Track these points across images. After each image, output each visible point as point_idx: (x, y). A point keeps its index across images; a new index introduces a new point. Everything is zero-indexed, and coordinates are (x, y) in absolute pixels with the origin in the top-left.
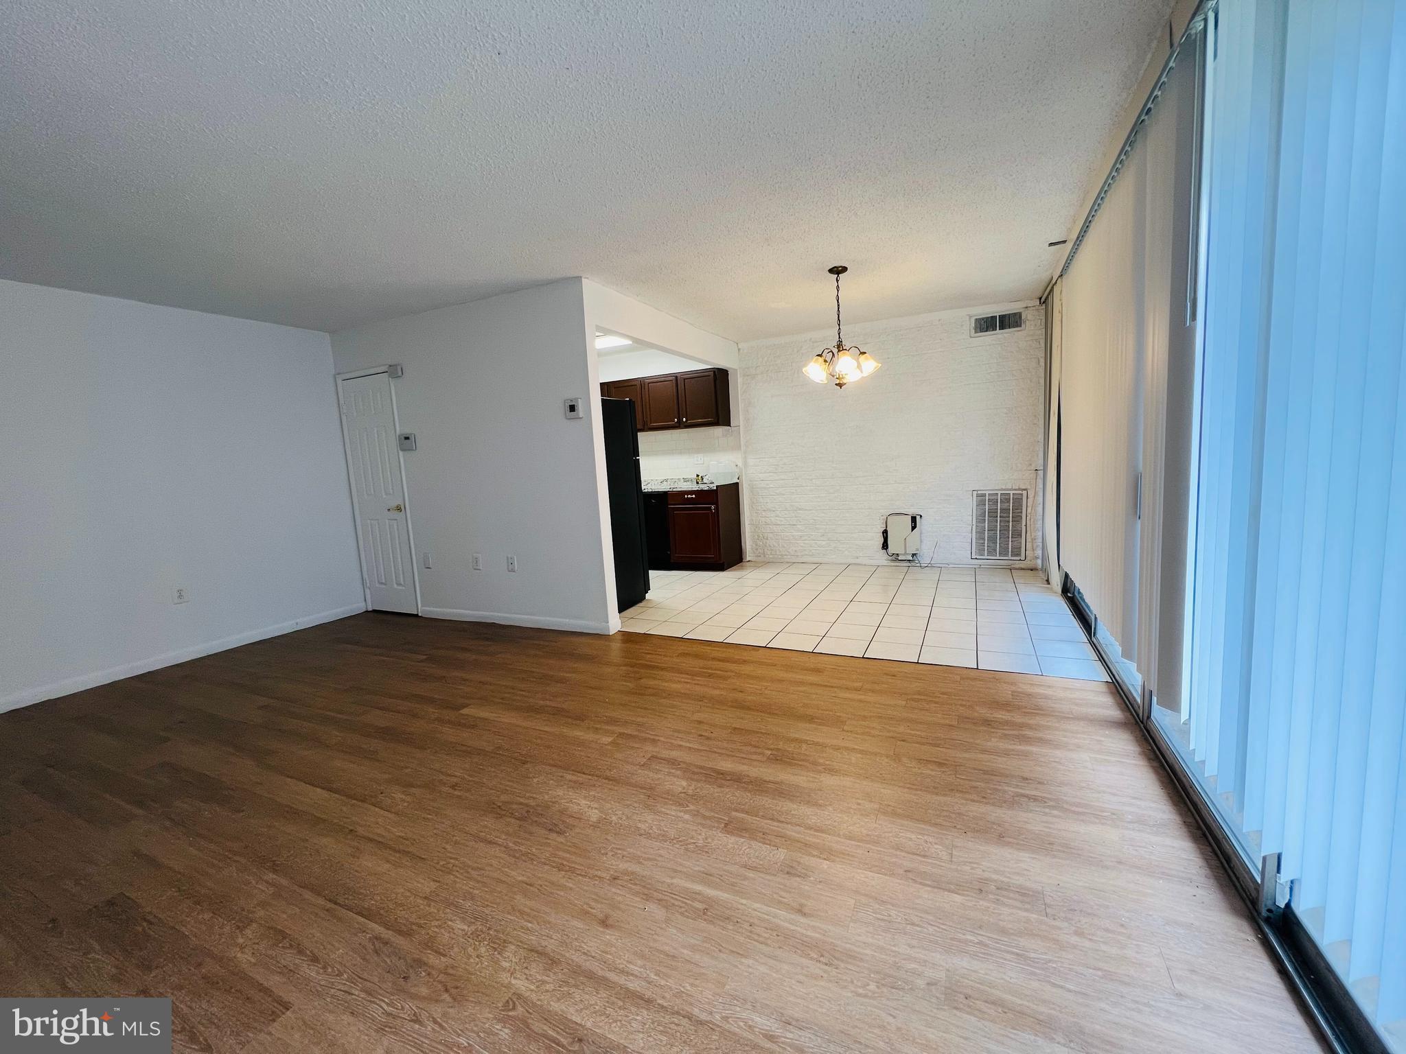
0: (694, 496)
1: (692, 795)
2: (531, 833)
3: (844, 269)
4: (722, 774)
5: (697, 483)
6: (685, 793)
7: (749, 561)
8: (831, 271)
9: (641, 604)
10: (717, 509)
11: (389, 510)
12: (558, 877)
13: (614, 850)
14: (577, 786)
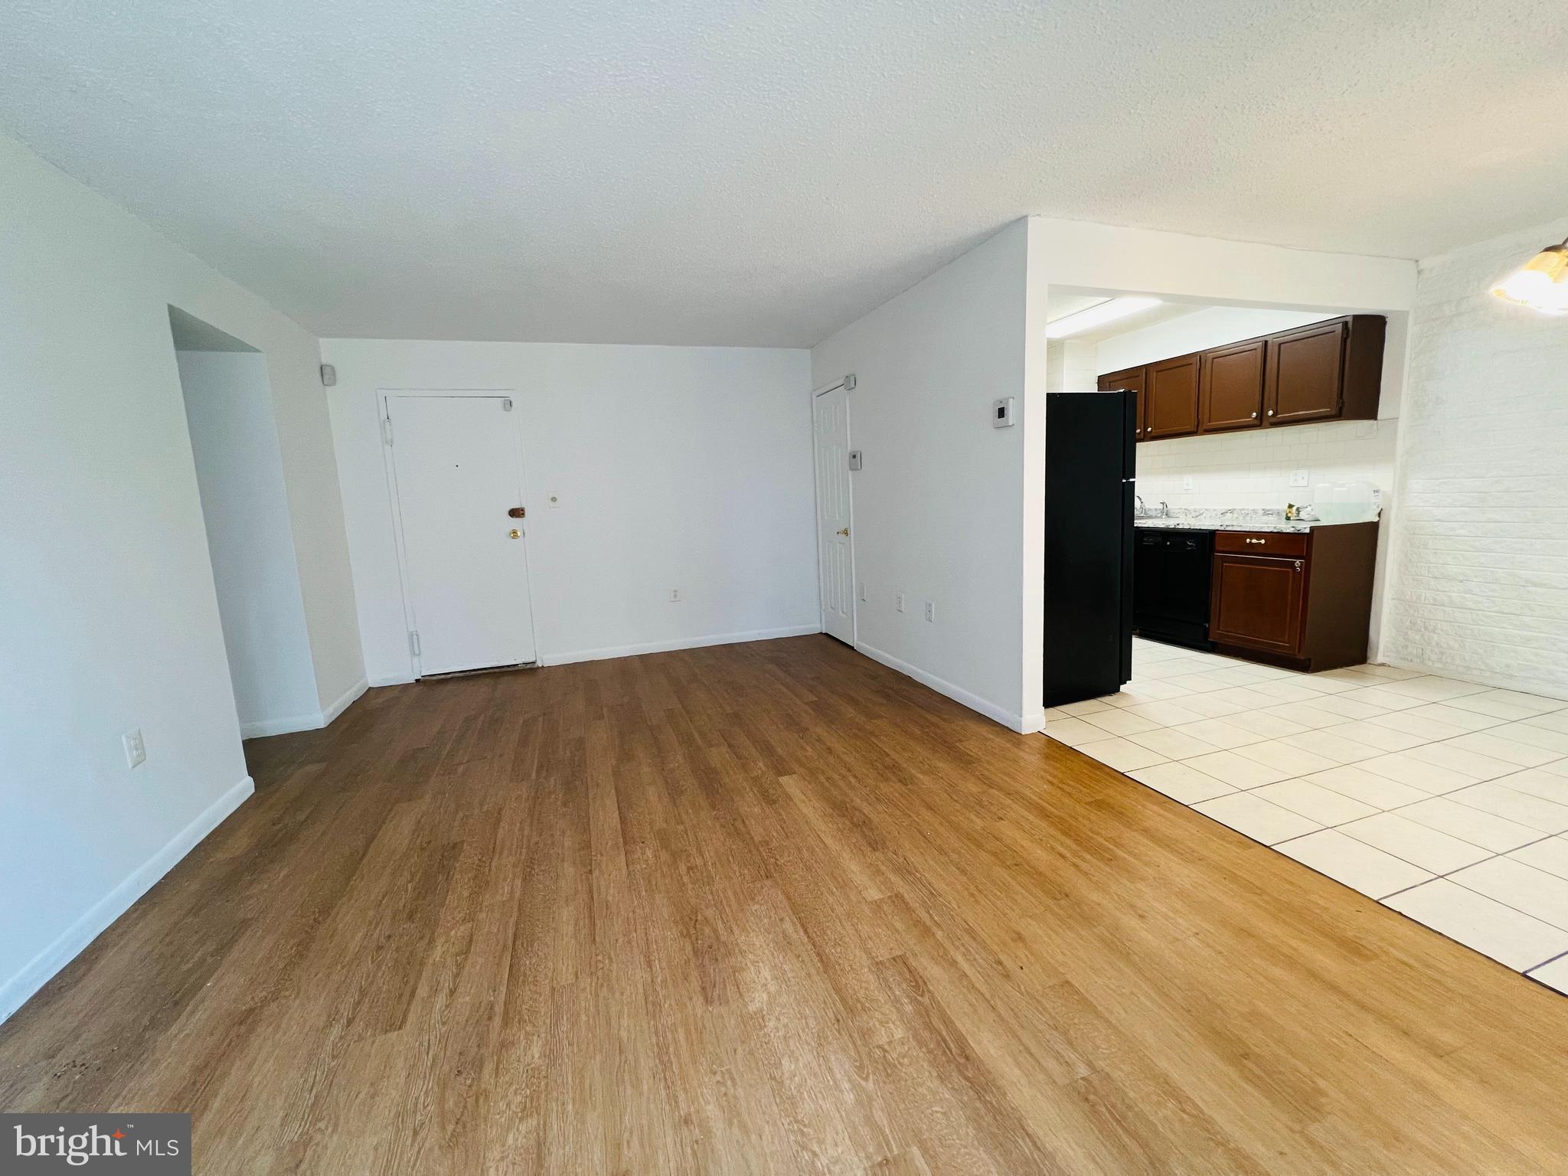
0: (1263, 541)
1: (889, 1063)
2: (686, 978)
4: (967, 1058)
5: (1288, 518)
6: (885, 1051)
7: (1383, 665)
9: (1107, 699)
10: (1307, 567)
11: (840, 532)
12: (647, 1064)
13: (727, 1076)
14: (785, 944)
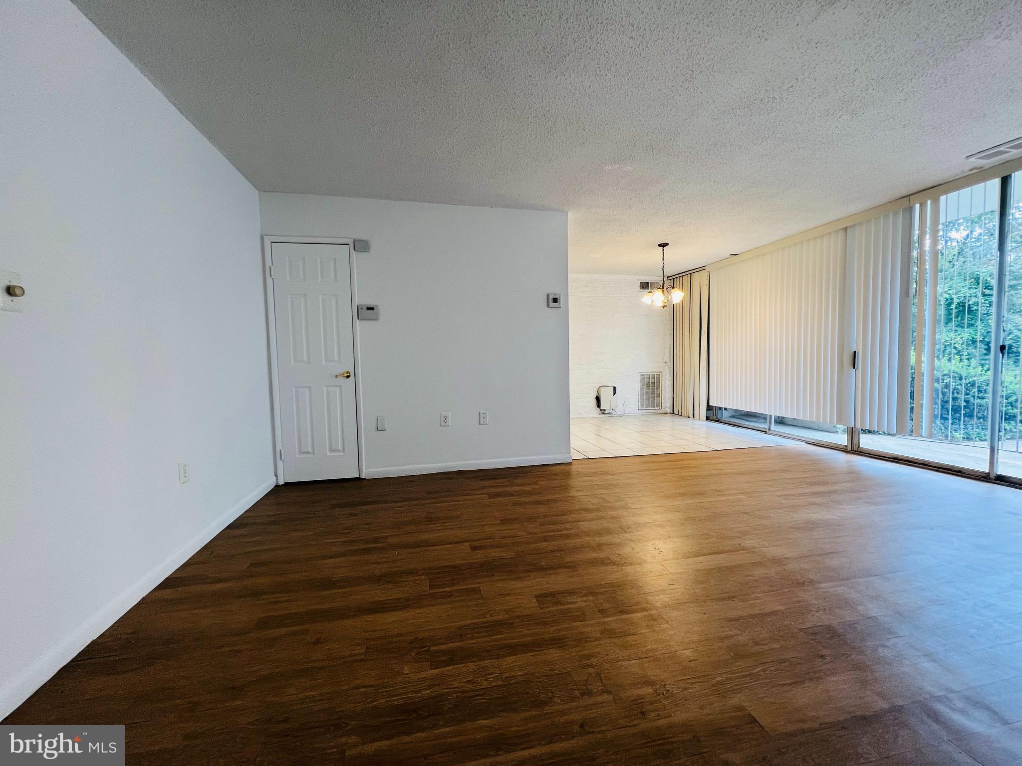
3: (667, 244)
8: (660, 245)
11: (337, 376)
